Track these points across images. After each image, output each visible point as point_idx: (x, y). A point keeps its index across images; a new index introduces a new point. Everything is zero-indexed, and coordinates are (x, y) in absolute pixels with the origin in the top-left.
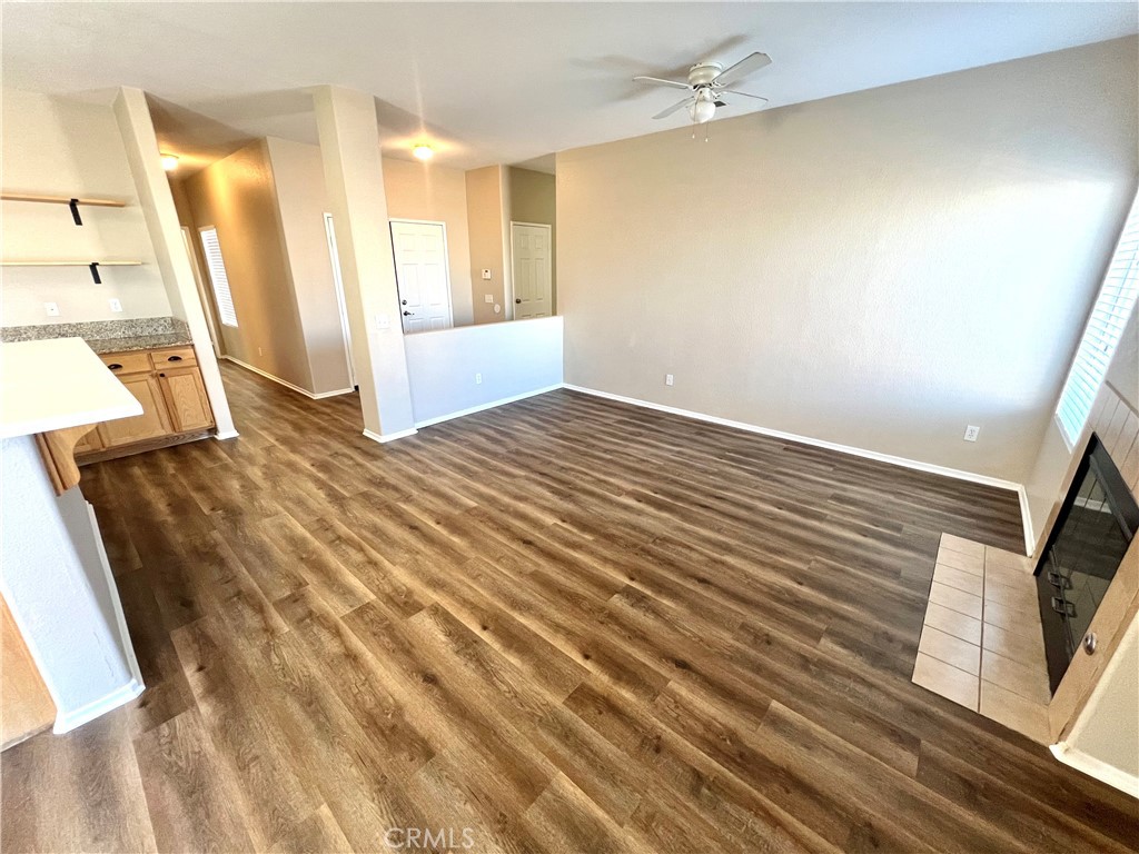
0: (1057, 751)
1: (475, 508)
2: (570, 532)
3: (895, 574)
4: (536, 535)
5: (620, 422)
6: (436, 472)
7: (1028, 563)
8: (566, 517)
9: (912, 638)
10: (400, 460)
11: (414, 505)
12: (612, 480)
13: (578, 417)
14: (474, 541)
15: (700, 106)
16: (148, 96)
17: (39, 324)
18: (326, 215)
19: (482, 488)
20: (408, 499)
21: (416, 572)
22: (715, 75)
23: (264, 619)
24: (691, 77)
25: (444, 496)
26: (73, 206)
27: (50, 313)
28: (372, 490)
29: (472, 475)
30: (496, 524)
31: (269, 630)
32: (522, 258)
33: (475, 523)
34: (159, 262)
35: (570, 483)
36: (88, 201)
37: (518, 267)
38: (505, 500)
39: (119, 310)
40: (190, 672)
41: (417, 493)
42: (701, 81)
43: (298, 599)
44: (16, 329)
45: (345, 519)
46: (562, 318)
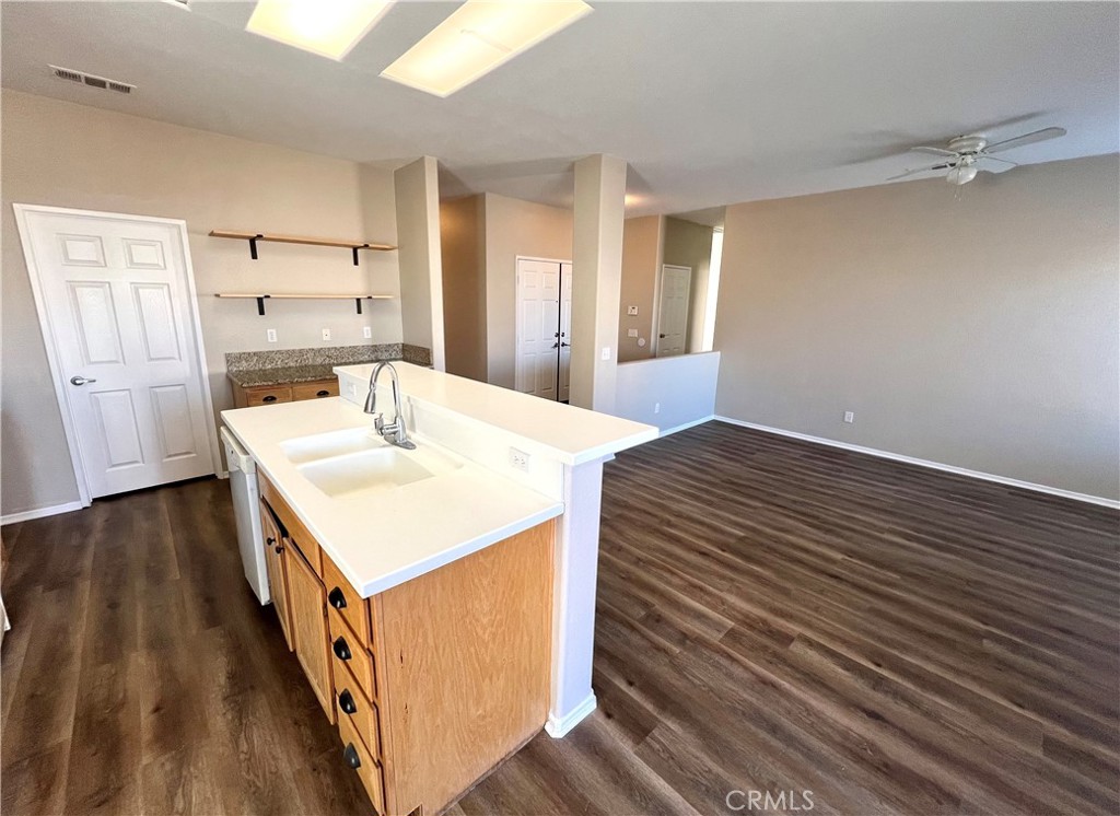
1: (745, 537)
4: (835, 569)
5: (805, 456)
6: (671, 498)
8: (851, 553)
10: (627, 485)
11: (681, 530)
12: (857, 516)
13: (758, 450)
14: (777, 571)
15: (962, 172)
16: (439, 163)
17: (316, 347)
18: (518, 257)
19: (733, 518)
20: (669, 524)
21: (750, 599)
22: (982, 145)
23: (644, 637)
24: (952, 147)
25: (702, 523)
26: (355, 250)
27: (325, 338)
28: (626, 513)
29: (710, 504)
30: (783, 555)
31: (659, 649)
32: (668, 295)
33: (759, 553)
34: (403, 297)
35: (817, 518)
36: (366, 246)
37: (665, 304)
38: (768, 530)
39: (370, 336)
40: (623, 686)
41: (673, 519)
42: (963, 151)
43: (659, 619)
44: (301, 351)
45: (627, 540)
46: (719, 354)
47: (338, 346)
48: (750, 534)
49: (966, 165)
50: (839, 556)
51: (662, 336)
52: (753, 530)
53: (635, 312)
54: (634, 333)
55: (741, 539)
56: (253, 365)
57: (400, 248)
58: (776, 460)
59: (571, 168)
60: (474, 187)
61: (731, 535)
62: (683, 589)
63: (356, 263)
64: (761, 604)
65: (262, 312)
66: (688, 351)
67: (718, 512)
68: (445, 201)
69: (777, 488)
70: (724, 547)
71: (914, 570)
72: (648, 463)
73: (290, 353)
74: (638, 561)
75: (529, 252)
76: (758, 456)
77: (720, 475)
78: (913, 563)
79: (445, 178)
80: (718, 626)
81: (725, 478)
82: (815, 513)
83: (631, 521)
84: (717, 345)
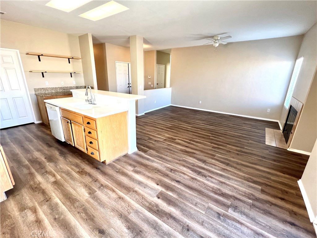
0: (288, 149)
3: (259, 133)
6: (157, 121)
7: (281, 131)
8: (192, 127)
9: (264, 140)
14: (177, 131)
15: (216, 44)
16: (92, 35)
17: (60, 87)
18: (116, 62)
19: (170, 123)
20: (156, 125)
21: (170, 135)
22: (219, 38)
23: (148, 141)
24: (214, 38)
25: (163, 124)
26: (69, 59)
27: (62, 84)
28: (146, 124)
29: (166, 121)
30: (178, 128)
31: (150, 142)
32: (158, 73)
33: (174, 128)
34: (84, 73)
35: (188, 122)
36: (73, 58)
37: (158, 75)
38: (177, 125)
39: (75, 84)
40: (143, 147)
41: (156, 124)
42: (216, 39)
43: (151, 139)
44: (56, 88)
45: (146, 128)
46: (171, 88)
47: (66, 86)
48: (173, 126)
49: (217, 43)
50: (190, 128)
51: (157, 84)
52: (174, 125)
53: (150, 77)
54: (150, 83)
55: (171, 126)
56: (43, 92)
57: (82, 58)
59: (129, 38)
60: (102, 41)
61: (169, 126)
62: (157, 135)
63: (69, 63)
64: (172, 135)
65: (43, 77)
66: (165, 87)
67: (167, 122)
68: (95, 45)
70: (167, 128)
71: (203, 129)
72: (153, 115)
73: (53, 89)
74: (148, 131)
75: (119, 60)
76: (179, 112)
77: (169, 116)
78: (203, 128)
79: (94, 39)
80: (162, 139)
81: (170, 116)
83: (147, 125)
84: (171, 86)
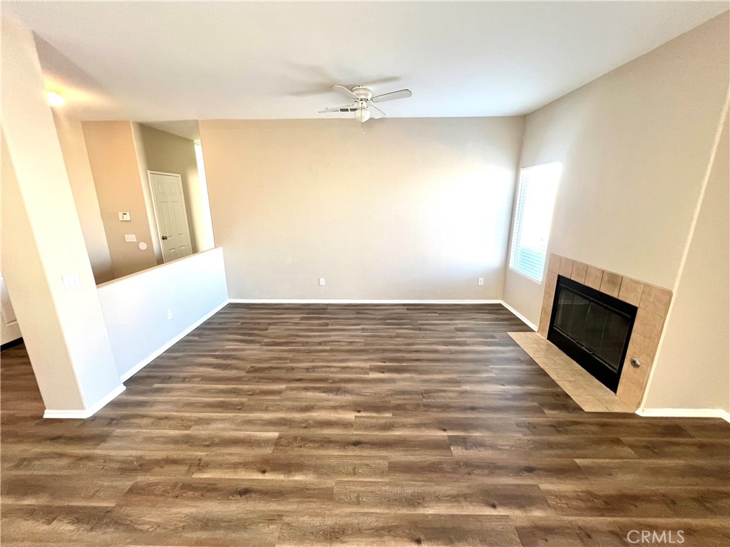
0: (639, 412)
1: (280, 438)
2: (373, 417)
6: (199, 421)
7: (540, 335)
10: (140, 426)
11: (214, 467)
13: (270, 324)
22: (371, 95)
25: (236, 444)
32: (162, 200)
37: (160, 208)
38: (296, 416)
41: (204, 455)
46: (220, 250)
49: (364, 109)
51: (164, 238)
53: (127, 217)
54: (131, 238)
58: (285, 330)
61: (267, 444)
66: (195, 250)
67: (249, 417)
69: (292, 361)
76: (272, 330)
81: (249, 366)
82: (324, 375)
84: (218, 241)
